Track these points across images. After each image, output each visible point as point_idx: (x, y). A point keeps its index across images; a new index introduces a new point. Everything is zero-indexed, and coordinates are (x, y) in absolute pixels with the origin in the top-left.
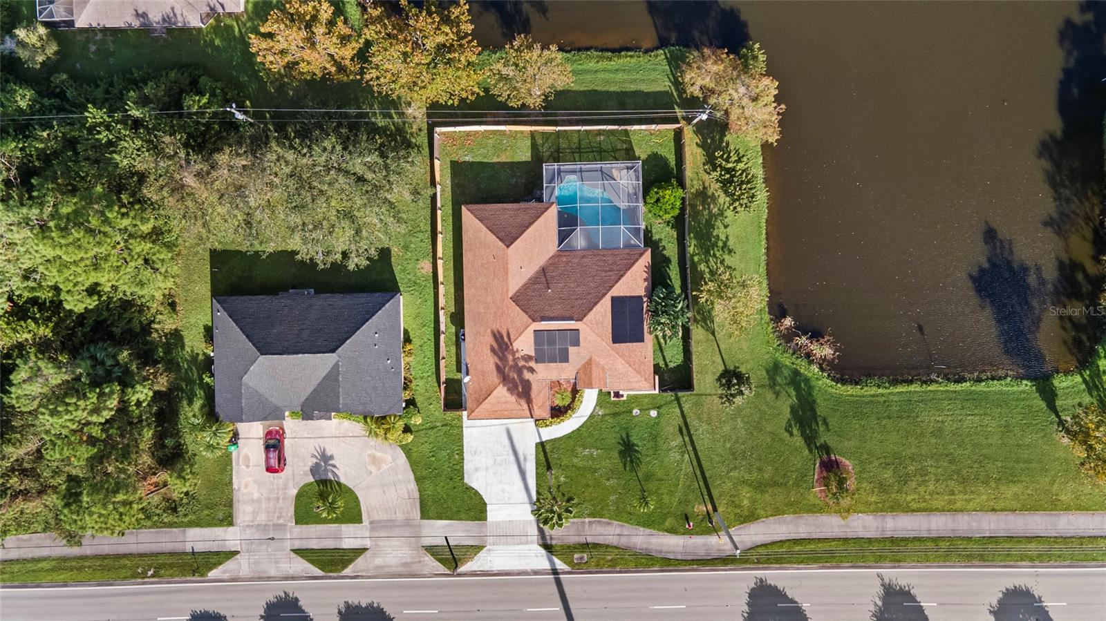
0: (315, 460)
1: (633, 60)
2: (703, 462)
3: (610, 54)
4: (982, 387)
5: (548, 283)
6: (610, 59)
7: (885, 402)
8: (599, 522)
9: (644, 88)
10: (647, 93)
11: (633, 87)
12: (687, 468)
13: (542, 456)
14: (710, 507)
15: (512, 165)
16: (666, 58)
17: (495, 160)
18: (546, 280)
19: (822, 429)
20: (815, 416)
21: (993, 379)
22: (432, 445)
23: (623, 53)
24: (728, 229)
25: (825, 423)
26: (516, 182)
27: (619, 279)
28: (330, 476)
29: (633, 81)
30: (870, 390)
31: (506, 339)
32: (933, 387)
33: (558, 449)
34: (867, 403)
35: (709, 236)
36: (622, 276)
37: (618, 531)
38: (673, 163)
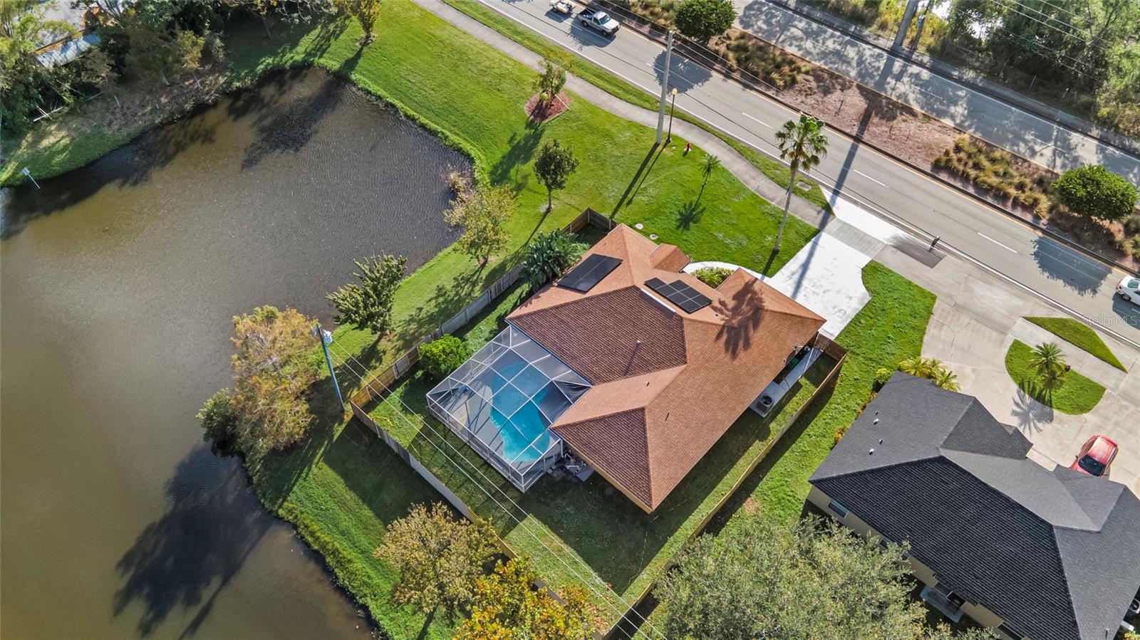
0: (1040, 425)
1: (315, 527)
2: (634, 175)
3: (328, 559)
4: (381, 92)
5: (634, 353)
6: (335, 552)
7: (454, 126)
8: (764, 196)
9: (340, 486)
10: (343, 476)
11: (350, 496)
12: (651, 179)
13: (774, 265)
14: (659, 149)
15: (555, 527)
16: (285, 500)
17: (568, 550)
18: (632, 358)
19: (518, 138)
20: (514, 148)
21: (369, 93)
22: (883, 347)
23: (316, 548)
24: (421, 306)
25: (512, 139)
26: (568, 505)
27: (561, 306)
28: (1028, 399)
29: (342, 504)
30: (454, 138)
31: (725, 337)
32: (411, 112)
33: (752, 260)
34: (467, 133)
35: (441, 312)
36: (557, 308)
37: (752, 182)
38: (400, 390)
